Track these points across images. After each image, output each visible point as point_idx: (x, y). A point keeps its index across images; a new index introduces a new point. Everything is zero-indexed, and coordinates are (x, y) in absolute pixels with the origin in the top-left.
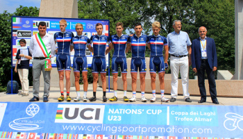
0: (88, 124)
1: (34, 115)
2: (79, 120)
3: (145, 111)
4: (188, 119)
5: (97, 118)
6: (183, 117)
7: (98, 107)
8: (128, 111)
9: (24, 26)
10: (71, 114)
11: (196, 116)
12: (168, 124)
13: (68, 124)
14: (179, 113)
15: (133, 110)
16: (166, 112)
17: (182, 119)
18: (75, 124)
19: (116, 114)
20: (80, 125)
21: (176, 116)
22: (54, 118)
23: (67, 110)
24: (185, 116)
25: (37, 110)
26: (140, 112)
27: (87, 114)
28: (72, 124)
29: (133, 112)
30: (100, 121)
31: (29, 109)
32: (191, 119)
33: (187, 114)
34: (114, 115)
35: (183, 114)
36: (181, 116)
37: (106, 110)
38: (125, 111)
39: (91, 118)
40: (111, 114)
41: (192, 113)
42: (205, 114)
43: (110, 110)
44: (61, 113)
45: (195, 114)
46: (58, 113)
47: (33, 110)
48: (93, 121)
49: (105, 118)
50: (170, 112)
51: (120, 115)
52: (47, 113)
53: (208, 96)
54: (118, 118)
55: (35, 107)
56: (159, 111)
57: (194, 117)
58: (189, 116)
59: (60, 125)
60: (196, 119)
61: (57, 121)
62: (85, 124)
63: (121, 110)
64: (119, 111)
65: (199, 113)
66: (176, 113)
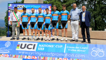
0: (30, 51)
1: (8, 46)
2: (26, 49)
3: (55, 46)
4: (74, 50)
5: (34, 48)
6: (72, 49)
7: (35, 43)
8: (47, 46)
10: (23, 47)
11: (78, 49)
12: (64, 52)
13: (21, 51)
16: (64, 47)
17: (71, 50)
18: (24, 51)
19: (42, 47)
20: (26, 51)
21: (69, 48)
22: (16, 48)
23: (22, 45)
24: (73, 48)
25: (9, 44)
26: (53, 46)
27: (30, 47)
28: (23, 51)
29: (50, 46)
30: (35, 50)
31: (6, 44)
32: (76, 50)
33: (74, 48)
35: (72, 47)
36: (71, 49)
37: (38, 45)
38: (46, 46)
39: (31, 48)
40: (40, 47)
42: (83, 48)
43: (40, 45)
44: (19, 46)
45: (78, 48)
46: (18, 46)
47: (8, 44)
48: (32, 50)
49: (37, 49)
50: (66, 47)
51: (44, 47)
52: (13, 46)
54: (42, 49)
55: (9, 43)
56: (61, 46)
57: (77, 49)
58: (75, 49)
59: (18, 51)
60: (78, 50)
61: (17, 49)
62: (28, 51)
63: (44, 45)
64: (44, 46)
65: (80, 48)
66: (69, 47)
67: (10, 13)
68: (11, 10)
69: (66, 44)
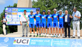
0: (24, 45)
1: (7, 41)
2: (21, 43)
3: (44, 41)
4: (59, 44)
7: (28, 39)
8: (38, 41)
9: (9, 11)
12: (51, 45)
13: (17, 45)
14: (56, 42)
15: (40, 40)
16: (51, 41)
17: (57, 44)
19: (34, 42)
20: (21, 45)
22: (13, 43)
26: (42, 41)
28: (19, 45)
29: (40, 41)
30: (28, 44)
33: (59, 42)
34: (33, 42)
35: (57, 42)
38: (37, 41)
40: (32, 42)
41: (60, 42)
42: (65, 42)
43: (32, 40)
44: (15, 41)
45: (61, 42)
50: (53, 41)
51: (35, 42)
52: (11, 41)
53: (67, 36)
56: (49, 41)
59: (15, 45)
60: (62, 44)
63: (36, 40)
65: (63, 42)
66: (55, 42)
67: (7, 15)
68: (7, 13)
69: (52, 40)
